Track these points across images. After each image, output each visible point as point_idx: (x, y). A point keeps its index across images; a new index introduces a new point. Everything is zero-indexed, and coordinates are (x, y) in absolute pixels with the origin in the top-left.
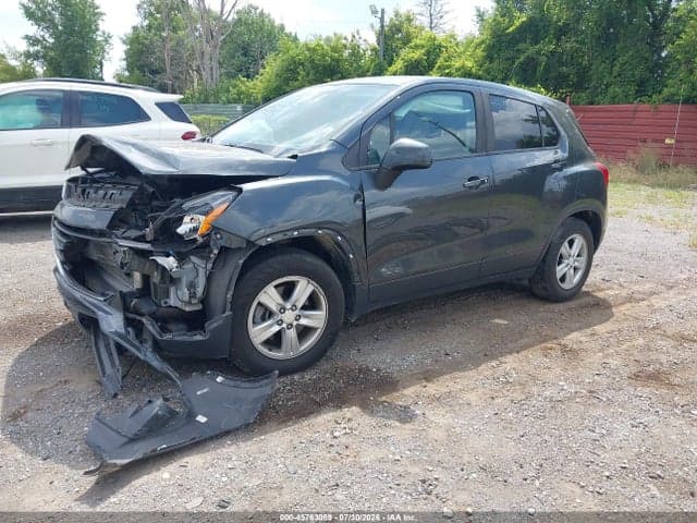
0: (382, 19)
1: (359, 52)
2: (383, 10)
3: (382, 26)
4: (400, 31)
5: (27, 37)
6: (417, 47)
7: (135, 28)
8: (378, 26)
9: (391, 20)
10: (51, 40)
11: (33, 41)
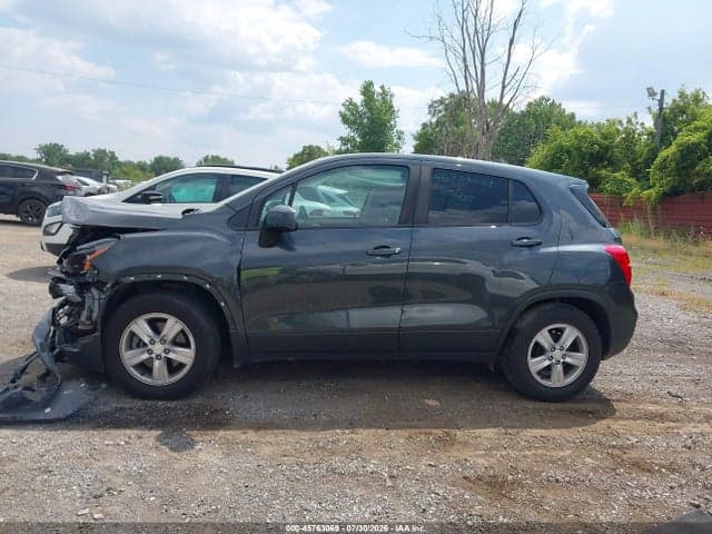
0: (661, 101)
1: (633, 137)
2: (663, 92)
3: (661, 109)
4: (684, 112)
5: (341, 138)
6: (697, 129)
7: (425, 125)
8: (656, 109)
9: (674, 101)
10: (358, 140)
11: (344, 140)
